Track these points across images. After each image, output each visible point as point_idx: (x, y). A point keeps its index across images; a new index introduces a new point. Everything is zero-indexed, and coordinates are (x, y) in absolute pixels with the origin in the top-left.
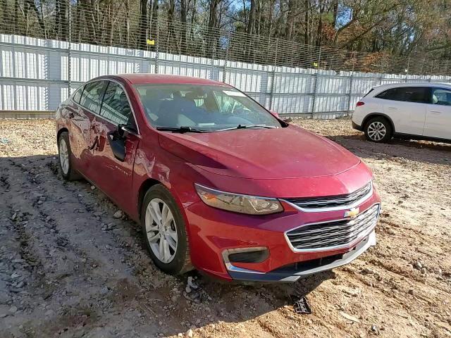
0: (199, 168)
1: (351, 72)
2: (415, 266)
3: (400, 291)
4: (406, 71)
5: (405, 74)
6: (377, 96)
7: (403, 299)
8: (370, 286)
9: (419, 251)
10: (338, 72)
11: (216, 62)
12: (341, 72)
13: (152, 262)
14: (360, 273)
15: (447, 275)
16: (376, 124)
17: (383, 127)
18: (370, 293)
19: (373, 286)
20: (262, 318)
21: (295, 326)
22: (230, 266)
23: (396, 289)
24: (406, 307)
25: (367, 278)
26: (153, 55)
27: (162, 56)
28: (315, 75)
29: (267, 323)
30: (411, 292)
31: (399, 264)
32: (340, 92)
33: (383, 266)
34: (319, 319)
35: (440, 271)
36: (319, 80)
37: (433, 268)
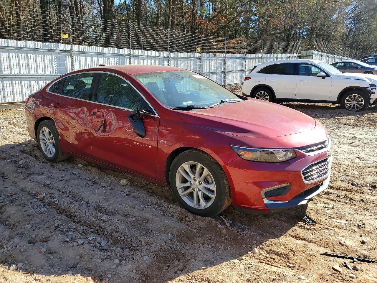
0: (230, 134)
1: (224, 54)
2: (353, 184)
3: (355, 201)
4: (261, 51)
5: (261, 53)
6: (259, 72)
7: (360, 205)
8: (336, 201)
9: (347, 176)
10: (215, 54)
11: (122, 51)
12: (217, 54)
13: (186, 211)
14: (324, 194)
15: (374, 187)
16: (261, 93)
17: (267, 95)
18: (339, 205)
19: (338, 201)
20: (290, 232)
21: (315, 233)
22: (266, 201)
23: (353, 200)
24: (366, 209)
25: (331, 197)
26: (68, 47)
27: (76, 47)
28: (199, 58)
29: (296, 235)
30: (362, 200)
31: (343, 185)
32: (218, 71)
33: (334, 188)
34: (324, 226)
35: (368, 185)
36: (203, 61)
37: (364, 184)
